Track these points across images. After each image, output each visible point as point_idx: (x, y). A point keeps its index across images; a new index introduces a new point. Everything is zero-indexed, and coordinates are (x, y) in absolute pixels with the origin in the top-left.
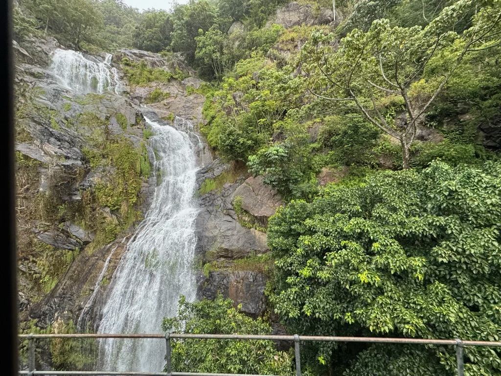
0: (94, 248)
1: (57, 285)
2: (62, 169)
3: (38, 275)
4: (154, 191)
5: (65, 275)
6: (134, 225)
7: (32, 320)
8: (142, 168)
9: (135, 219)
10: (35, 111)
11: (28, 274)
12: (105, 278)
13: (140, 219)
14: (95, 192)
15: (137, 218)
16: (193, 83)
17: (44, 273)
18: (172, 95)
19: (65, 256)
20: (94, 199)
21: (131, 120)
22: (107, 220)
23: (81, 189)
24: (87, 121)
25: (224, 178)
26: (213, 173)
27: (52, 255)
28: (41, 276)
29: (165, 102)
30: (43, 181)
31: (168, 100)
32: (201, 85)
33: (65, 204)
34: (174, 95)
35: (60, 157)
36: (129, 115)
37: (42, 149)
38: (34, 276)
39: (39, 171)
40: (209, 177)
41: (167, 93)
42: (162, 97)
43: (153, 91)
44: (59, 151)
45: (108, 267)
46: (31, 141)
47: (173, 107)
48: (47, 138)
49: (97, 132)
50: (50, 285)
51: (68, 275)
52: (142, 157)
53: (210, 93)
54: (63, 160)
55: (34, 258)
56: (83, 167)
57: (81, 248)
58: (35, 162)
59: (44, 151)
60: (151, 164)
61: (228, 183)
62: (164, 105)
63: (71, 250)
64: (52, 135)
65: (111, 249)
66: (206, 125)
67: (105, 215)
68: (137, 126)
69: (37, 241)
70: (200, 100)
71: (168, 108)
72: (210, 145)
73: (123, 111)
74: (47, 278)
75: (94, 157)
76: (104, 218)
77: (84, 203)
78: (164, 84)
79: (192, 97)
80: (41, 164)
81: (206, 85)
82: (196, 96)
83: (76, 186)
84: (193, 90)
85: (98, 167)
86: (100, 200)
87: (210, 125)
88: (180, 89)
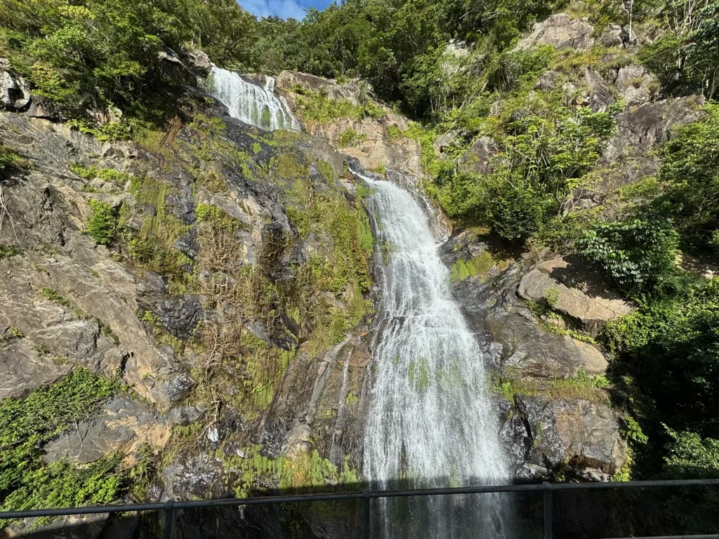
0: (317, 349)
1: (275, 400)
2: (270, 235)
3: (249, 382)
5: (282, 385)
6: (365, 320)
7: (253, 445)
8: (363, 239)
11: (237, 380)
12: (351, 394)
13: (370, 311)
14: (311, 269)
15: (366, 310)
16: (396, 122)
17: (257, 379)
18: (370, 138)
19: (280, 357)
20: (311, 280)
21: (339, 171)
22: (332, 310)
23: (293, 263)
24: (284, 169)
25: (487, 260)
26: (468, 252)
27: (265, 355)
28: (252, 384)
29: (362, 146)
30: (245, 250)
31: (366, 144)
32: (409, 125)
33: (274, 284)
34: (374, 138)
35: (266, 217)
36: (335, 163)
37: (241, 205)
38: (245, 383)
39: (238, 234)
40: (462, 257)
41: (363, 135)
42: (357, 140)
43: (343, 130)
44: (262, 209)
45: (350, 378)
46: (225, 193)
47: (374, 154)
48: (243, 190)
49: (299, 185)
50: (264, 397)
51: (287, 385)
52: (361, 222)
53: (426, 138)
54: (269, 221)
55: (244, 358)
56: (292, 233)
57: (297, 348)
58: (234, 222)
59: (243, 207)
60: (374, 235)
61: (495, 267)
62: (362, 151)
63: (286, 348)
64: (247, 185)
65: (345, 352)
66: (432, 183)
67: (328, 302)
68: (346, 180)
69: (247, 334)
70: (412, 147)
71: (368, 157)
72: (444, 211)
73: (326, 157)
74: (260, 386)
75: (302, 219)
76: (328, 307)
77: (299, 284)
78: (356, 123)
79: (400, 143)
80: (242, 226)
81: (416, 126)
82: (405, 141)
83: (286, 258)
84: (400, 132)
85: (309, 235)
86: (319, 281)
87: (438, 182)
88: (380, 129)
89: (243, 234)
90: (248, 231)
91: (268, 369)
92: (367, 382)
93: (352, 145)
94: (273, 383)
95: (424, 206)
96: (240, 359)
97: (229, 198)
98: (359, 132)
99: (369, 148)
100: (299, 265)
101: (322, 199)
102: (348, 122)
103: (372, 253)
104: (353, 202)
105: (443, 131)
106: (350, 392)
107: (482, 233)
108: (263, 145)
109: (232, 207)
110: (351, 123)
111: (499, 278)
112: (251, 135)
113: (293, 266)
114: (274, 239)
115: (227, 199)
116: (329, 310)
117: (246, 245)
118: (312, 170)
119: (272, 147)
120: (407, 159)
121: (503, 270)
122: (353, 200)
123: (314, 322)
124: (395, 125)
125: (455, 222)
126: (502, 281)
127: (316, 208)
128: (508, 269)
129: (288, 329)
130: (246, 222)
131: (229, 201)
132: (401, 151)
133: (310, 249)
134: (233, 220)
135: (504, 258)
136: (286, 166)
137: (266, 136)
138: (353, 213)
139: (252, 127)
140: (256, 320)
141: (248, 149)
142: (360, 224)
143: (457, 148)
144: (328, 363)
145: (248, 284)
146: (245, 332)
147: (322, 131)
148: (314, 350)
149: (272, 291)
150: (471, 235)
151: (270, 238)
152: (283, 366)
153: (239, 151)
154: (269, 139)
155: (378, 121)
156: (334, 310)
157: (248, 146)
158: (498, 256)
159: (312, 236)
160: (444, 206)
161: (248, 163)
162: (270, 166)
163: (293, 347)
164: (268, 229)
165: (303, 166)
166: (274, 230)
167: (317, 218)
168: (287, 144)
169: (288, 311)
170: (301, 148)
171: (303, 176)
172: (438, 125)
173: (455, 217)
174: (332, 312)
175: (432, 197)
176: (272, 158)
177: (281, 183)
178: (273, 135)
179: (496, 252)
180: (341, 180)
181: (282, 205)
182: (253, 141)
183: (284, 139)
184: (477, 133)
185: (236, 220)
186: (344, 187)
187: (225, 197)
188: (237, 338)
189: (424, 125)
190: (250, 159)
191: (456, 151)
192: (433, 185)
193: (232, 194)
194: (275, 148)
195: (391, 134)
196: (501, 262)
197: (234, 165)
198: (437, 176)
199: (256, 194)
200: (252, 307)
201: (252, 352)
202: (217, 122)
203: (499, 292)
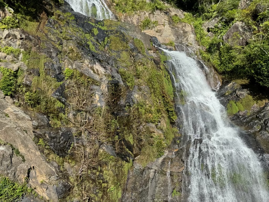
4: (181, 110)
5: (126, 186)
6: (175, 141)
8: (168, 88)
13: (177, 135)
14: (138, 109)
15: (174, 135)
19: (124, 167)
21: (147, 45)
22: (154, 135)
23: (127, 105)
24: (114, 45)
25: (251, 101)
26: (237, 95)
27: (115, 165)
28: (107, 186)
29: (156, 29)
30: (97, 97)
31: (158, 28)
32: (184, 15)
33: (116, 119)
34: (163, 23)
35: (109, 76)
36: (145, 40)
37: (92, 68)
38: (103, 185)
39: (92, 87)
40: (233, 99)
41: (156, 22)
42: (152, 25)
43: (143, 19)
44: (106, 71)
45: (172, 180)
46: (81, 61)
47: (164, 34)
48: (92, 59)
49: (124, 55)
50: (116, 194)
51: (130, 186)
52: (165, 78)
53: (197, 23)
54: (110, 79)
55: (101, 168)
56: (124, 86)
57: (133, 161)
58: (89, 80)
59: (93, 70)
60: (173, 86)
61: (256, 105)
62: (157, 32)
63: (127, 161)
64: (93, 56)
65: (166, 163)
66: (205, 51)
67: (152, 130)
68: (152, 51)
69: (103, 152)
70: (188, 29)
71: (161, 36)
72: (216, 69)
73: (139, 37)
74: (112, 187)
75: (129, 77)
76: (152, 133)
77: (132, 118)
78: (150, 14)
79: (180, 26)
80: (94, 82)
81: (189, 16)
82: (184, 25)
83: (122, 102)
84: (180, 19)
85: (134, 87)
86: (144, 116)
87: (209, 51)
88: (166, 17)
89: (95, 87)
90: (97, 85)
91: (117, 175)
92: (184, 182)
93: (149, 28)
94: (121, 184)
95: (202, 67)
96: (99, 169)
97: (84, 64)
98: (153, 20)
99: (160, 30)
100: (131, 106)
101: (140, 63)
102: (145, 13)
103: (173, 98)
104: (159, 65)
105: (207, 18)
106: (174, 189)
107: (244, 83)
108: (99, 29)
109: (86, 70)
110: (147, 14)
111: (260, 112)
112: (91, 23)
113: (127, 107)
114: (115, 90)
115: (83, 64)
116: (152, 135)
117: (98, 94)
118: (130, 45)
119: (104, 30)
120: (186, 36)
121: (262, 106)
122: (159, 64)
123: (143, 143)
124: (176, 15)
125: (224, 77)
126: (262, 114)
127: (136, 70)
128: (265, 106)
129: (127, 148)
130: (96, 79)
131: (84, 66)
132: (182, 32)
133: (136, 96)
134: (88, 79)
135: (261, 99)
136: (115, 43)
137: (99, 23)
138: (160, 73)
139: (90, 18)
140: (107, 143)
141: (91, 32)
142: (164, 79)
143: (220, 29)
144: (156, 170)
145: (101, 119)
146: (101, 151)
147: (129, 19)
148: (145, 161)
149: (115, 124)
150: (236, 85)
151: (112, 90)
152: (126, 173)
153: (86, 33)
154: (102, 26)
155: (164, 12)
156: (155, 135)
157: (91, 30)
158: (257, 97)
159: (136, 88)
160: (215, 66)
161: (92, 41)
162: (105, 43)
163: (131, 160)
164: (111, 84)
165: (125, 43)
166: (114, 84)
167: (138, 76)
168: (113, 29)
169: (125, 136)
170: (122, 31)
171: (126, 49)
172: (203, 15)
173: (223, 73)
174: (154, 136)
175: (206, 60)
176: (106, 38)
177: (114, 54)
178: (103, 23)
179: (256, 95)
180: (149, 51)
181: (116, 68)
182: (93, 27)
183: (111, 25)
184: (232, 19)
185: (90, 78)
186: (152, 56)
187: (82, 64)
188: (96, 155)
189: (193, 15)
190: (93, 38)
191: (219, 31)
192: (206, 53)
193: (86, 61)
194: (107, 31)
195: (174, 21)
196: (259, 102)
197: (84, 42)
198: (208, 47)
199: (100, 61)
200: (105, 134)
201: (106, 164)
202: (69, 15)
203: (262, 121)
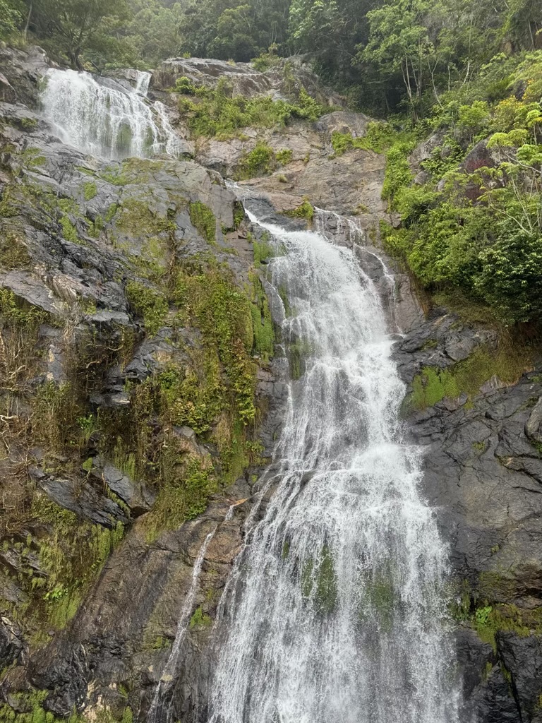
0: (159, 526)
1: (80, 612)
2: (91, 332)
3: (41, 581)
4: (287, 393)
5: (96, 588)
6: (247, 477)
7: (34, 691)
8: (257, 334)
9: (248, 462)
10: (31, 200)
11: (21, 575)
12: (200, 610)
13: (259, 461)
14: (158, 388)
15: (251, 459)
16: (345, 125)
17: (54, 576)
18: (297, 157)
19: (95, 539)
20: (157, 406)
21: (224, 219)
22: (188, 459)
23: (129, 379)
24: (131, 222)
25: (482, 368)
26: (445, 352)
28: (46, 584)
30: (51, 358)
31: (288, 169)
32: (368, 128)
34: (303, 156)
35: (88, 303)
37: (50, 285)
38: (34, 581)
39: (43, 333)
40: (433, 362)
41: (285, 153)
42: (274, 163)
43: (252, 148)
44: (84, 290)
45: (202, 582)
46: (27, 267)
47: (302, 185)
50: (63, 608)
54: (92, 310)
55: (35, 539)
56: (132, 328)
57: (128, 525)
58: (37, 314)
59: (53, 288)
60: (276, 328)
61: (495, 380)
63: (108, 526)
64: (66, 253)
66: (397, 228)
67: (183, 445)
68: (237, 234)
69: (43, 497)
71: (291, 190)
73: (204, 197)
75: (152, 305)
76: (181, 453)
78: (275, 133)
80: (49, 320)
81: (381, 128)
82: (359, 156)
83: (118, 370)
84: (351, 142)
85: (161, 330)
88: (316, 139)
89: (52, 333)
90: (58, 327)
94: (80, 584)
96: (29, 541)
97: (33, 275)
98: (280, 148)
99: (290, 177)
100: (139, 382)
101: (189, 268)
102: (263, 133)
103: (271, 359)
106: (198, 606)
110: (267, 134)
113: (129, 383)
114: (97, 339)
115: (30, 276)
116: (183, 458)
117: (54, 350)
120: (356, 188)
121: (510, 384)
124: (345, 130)
126: (501, 407)
127: (176, 286)
128: (518, 384)
130: (56, 312)
131: (32, 280)
134: (35, 311)
142: (253, 309)
144: (173, 552)
146: (40, 495)
148: (155, 529)
151: (91, 338)
159: (166, 332)
160: (413, 269)
163: (120, 524)
167: (178, 302)
169: (117, 459)
172: (422, 122)
174: (187, 462)
175: (394, 254)
185: (40, 310)
192: (398, 232)
193: (38, 267)
197: (49, 221)
198: (407, 215)
201: (49, 530)
